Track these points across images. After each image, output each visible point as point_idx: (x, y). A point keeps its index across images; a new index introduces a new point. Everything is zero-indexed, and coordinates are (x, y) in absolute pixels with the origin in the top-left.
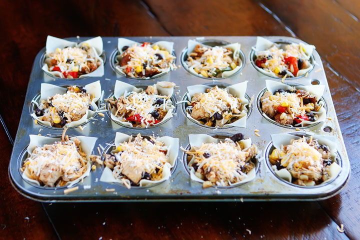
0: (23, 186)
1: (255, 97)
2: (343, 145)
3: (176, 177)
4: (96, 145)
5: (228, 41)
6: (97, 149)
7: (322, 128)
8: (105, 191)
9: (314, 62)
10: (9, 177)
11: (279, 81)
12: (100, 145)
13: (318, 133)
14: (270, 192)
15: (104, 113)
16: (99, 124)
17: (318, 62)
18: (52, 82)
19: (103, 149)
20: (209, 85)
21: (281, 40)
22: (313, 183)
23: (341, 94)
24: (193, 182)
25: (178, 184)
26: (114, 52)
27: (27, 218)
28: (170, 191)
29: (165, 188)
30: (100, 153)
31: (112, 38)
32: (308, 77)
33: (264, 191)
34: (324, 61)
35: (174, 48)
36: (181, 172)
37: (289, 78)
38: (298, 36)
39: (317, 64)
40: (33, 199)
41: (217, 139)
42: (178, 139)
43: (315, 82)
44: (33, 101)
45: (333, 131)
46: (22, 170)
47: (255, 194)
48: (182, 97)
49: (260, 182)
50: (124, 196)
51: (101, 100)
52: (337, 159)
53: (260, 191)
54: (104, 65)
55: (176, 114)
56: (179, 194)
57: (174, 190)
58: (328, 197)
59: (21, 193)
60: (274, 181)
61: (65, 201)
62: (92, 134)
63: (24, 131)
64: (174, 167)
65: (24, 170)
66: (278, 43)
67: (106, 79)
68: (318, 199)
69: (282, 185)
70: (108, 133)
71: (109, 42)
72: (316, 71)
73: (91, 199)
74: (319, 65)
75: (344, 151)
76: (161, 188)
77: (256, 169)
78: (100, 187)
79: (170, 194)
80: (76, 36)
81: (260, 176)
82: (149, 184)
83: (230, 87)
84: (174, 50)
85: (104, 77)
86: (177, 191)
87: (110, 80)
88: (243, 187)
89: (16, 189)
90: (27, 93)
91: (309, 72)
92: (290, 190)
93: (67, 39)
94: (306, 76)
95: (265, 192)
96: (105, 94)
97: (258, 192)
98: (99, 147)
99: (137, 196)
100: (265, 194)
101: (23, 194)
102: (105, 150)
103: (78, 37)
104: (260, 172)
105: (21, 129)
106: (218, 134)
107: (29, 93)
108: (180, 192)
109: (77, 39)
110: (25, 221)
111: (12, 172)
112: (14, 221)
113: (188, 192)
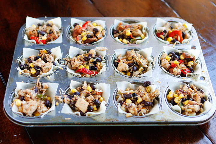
0: (13, 116)
1: (157, 57)
2: (212, 89)
3: (109, 110)
5: (139, 20)
6: (59, 91)
7: (199, 77)
8: (65, 119)
9: (192, 34)
10: (4, 109)
11: (171, 47)
12: (61, 88)
13: (196, 80)
14: (168, 120)
15: (63, 67)
16: (60, 75)
18: (29, 47)
19: (63, 91)
20: (128, 49)
21: (171, 20)
22: (195, 114)
23: (209, 54)
24: (119, 113)
25: (111, 114)
26: (68, 27)
27: (15, 135)
28: (105, 119)
29: (103, 118)
30: (61, 94)
31: (67, 18)
32: (189, 44)
33: (164, 119)
34: (197, 32)
35: (105, 25)
36: (112, 107)
37: (177, 45)
38: (181, 17)
39: (194, 35)
40: (19, 124)
41: (134, 85)
42: (110, 85)
43: (194, 48)
44: (18, 59)
45: (206, 79)
46: (12, 105)
47: (159, 121)
48: (111, 57)
49: (162, 113)
50: (77, 123)
51: (61, 58)
52: (209, 98)
53: (162, 119)
54: (62, 35)
55: (108, 68)
56: (111, 122)
57: (108, 118)
58: (204, 123)
59: (11, 121)
60: (171, 113)
61: (40, 126)
62: (56, 82)
63: (13, 79)
64: (108, 104)
65: (13, 105)
66: (170, 22)
67: (64, 45)
68: (198, 124)
69: (175, 115)
70: (66, 81)
71: (65, 20)
72: (194, 40)
73: (56, 125)
74: (195, 36)
75: (213, 92)
76: (100, 118)
77: (159, 105)
78: (61, 117)
79: (105, 122)
80: (44, 17)
81: (162, 109)
82: (92, 115)
83: (141, 50)
84: (105, 26)
85: (62, 43)
86: (110, 119)
87: (66, 45)
88: (151, 116)
89: (8, 118)
90: (14, 54)
91: (189, 41)
92: (180, 119)
93: (39, 18)
94: (188, 43)
95: (165, 120)
96: (63, 55)
97: (161, 120)
98: (60, 90)
99: (85, 123)
100: (165, 121)
101: (12, 121)
103: (46, 17)
104: (162, 107)
105: (11, 77)
106: (135, 81)
107: (15, 54)
108: (112, 120)
109: (45, 18)
110: (14, 137)
111: (5, 107)
112: (7, 138)
113: (117, 120)
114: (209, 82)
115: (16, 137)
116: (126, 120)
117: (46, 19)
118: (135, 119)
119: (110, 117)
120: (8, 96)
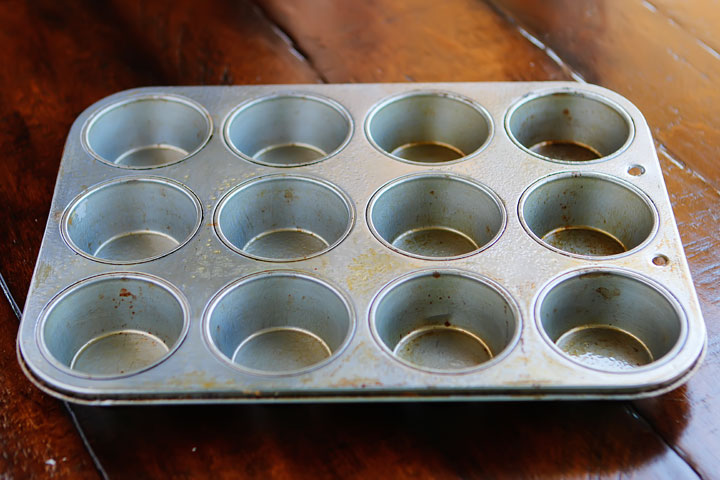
2: (690, 291)
3: (353, 353)
7: (650, 259)
21: (567, 89)
26: (229, 114)
28: (340, 381)
29: (332, 376)
33: (530, 379)
36: (363, 343)
43: (636, 170)
45: (671, 264)
47: (513, 387)
49: (522, 363)
50: (250, 391)
53: (522, 379)
56: (360, 387)
57: (348, 378)
60: (552, 360)
61: (131, 403)
63: (49, 268)
68: (640, 396)
69: (567, 368)
73: (183, 398)
75: (694, 301)
76: (324, 375)
78: (200, 374)
86: (356, 380)
88: (488, 372)
92: (583, 377)
95: (533, 381)
97: (519, 382)
99: (274, 392)
100: (534, 386)
101: (46, 390)
104: (523, 343)
105: (41, 264)
106: (439, 270)
107: (58, 196)
108: (361, 384)
110: (47, 468)
112: (24, 469)
113: (377, 383)
114: (680, 272)
115: (54, 468)
116: (405, 383)
118: (436, 378)
119: (355, 375)
120: (34, 318)
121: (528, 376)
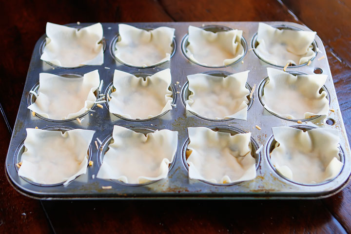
0: (19, 183)
1: (256, 87)
2: (345, 140)
3: (174, 173)
4: (94, 139)
5: (230, 27)
6: (95, 143)
7: (325, 121)
8: (102, 188)
9: (317, 49)
10: (6, 173)
11: (281, 69)
12: (97, 139)
13: (320, 125)
14: (270, 190)
15: (102, 104)
16: (97, 116)
17: (321, 49)
18: (50, 71)
19: (101, 143)
20: (209, 73)
21: (284, 25)
23: (345, 82)
24: (191, 179)
25: (176, 181)
26: (114, 38)
27: (24, 214)
28: (167, 189)
29: (163, 186)
30: (97, 148)
31: (113, 24)
32: (310, 66)
33: (264, 189)
34: (327, 46)
35: (175, 35)
36: (179, 168)
37: (291, 66)
38: (302, 21)
39: (320, 51)
40: (29, 196)
41: (217, 132)
42: (177, 132)
43: (318, 71)
44: (31, 91)
45: (336, 124)
46: (18, 166)
47: (255, 193)
48: (182, 86)
49: (260, 179)
50: (121, 194)
51: (100, 90)
52: (339, 154)
53: (260, 189)
54: (104, 53)
55: (175, 105)
56: (177, 192)
57: (172, 187)
58: (330, 195)
59: (17, 190)
60: (275, 179)
61: (62, 199)
62: (90, 128)
63: (22, 123)
64: (172, 163)
65: (20, 165)
66: (280, 29)
67: (106, 68)
68: (319, 198)
69: (283, 182)
70: (106, 126)
71: (110, 28)
72: (318, 59)
73: (88, 197)
74: (322, 52)
75: (347, 145)
76: (159, 186)
77: (256, 165)
78: (96, 184)
79: (167, 192)
80: (76, 22)
81: (260, 172)
82: (147, 181)
83: (231, 75)
84: (175, 37)
85: (103, 65)
86: (175, 189)
87: (109, 68)
88: (243, 184)
89: (12, 185)
90: (26, 83)
91: (312, 60)
92: (291, 188)
93: (68, 25)
94: (308, 64)
95: (266, 190)
96: (104, 84)
97: (258, 190)
98: (97, 140)
99: (134, 194)
100: (266, 192)
101: (19, 191)
102: (103, 145)
103: (78, 23)
104: (260, 168)
105: (18, 121)
106: (218, 127)
108: (178, 190)
109: (77, 25)
110: (22, 217)
111: (8, 168)
112: (11, 217)
113: (186, 190)
114: (340, 128)
115: (25, 217)
116: (200, 191)
117: (79, 25)
118: (216, 188)
119: (175, 186)
120: (14, 151)
121: (263, 187)
